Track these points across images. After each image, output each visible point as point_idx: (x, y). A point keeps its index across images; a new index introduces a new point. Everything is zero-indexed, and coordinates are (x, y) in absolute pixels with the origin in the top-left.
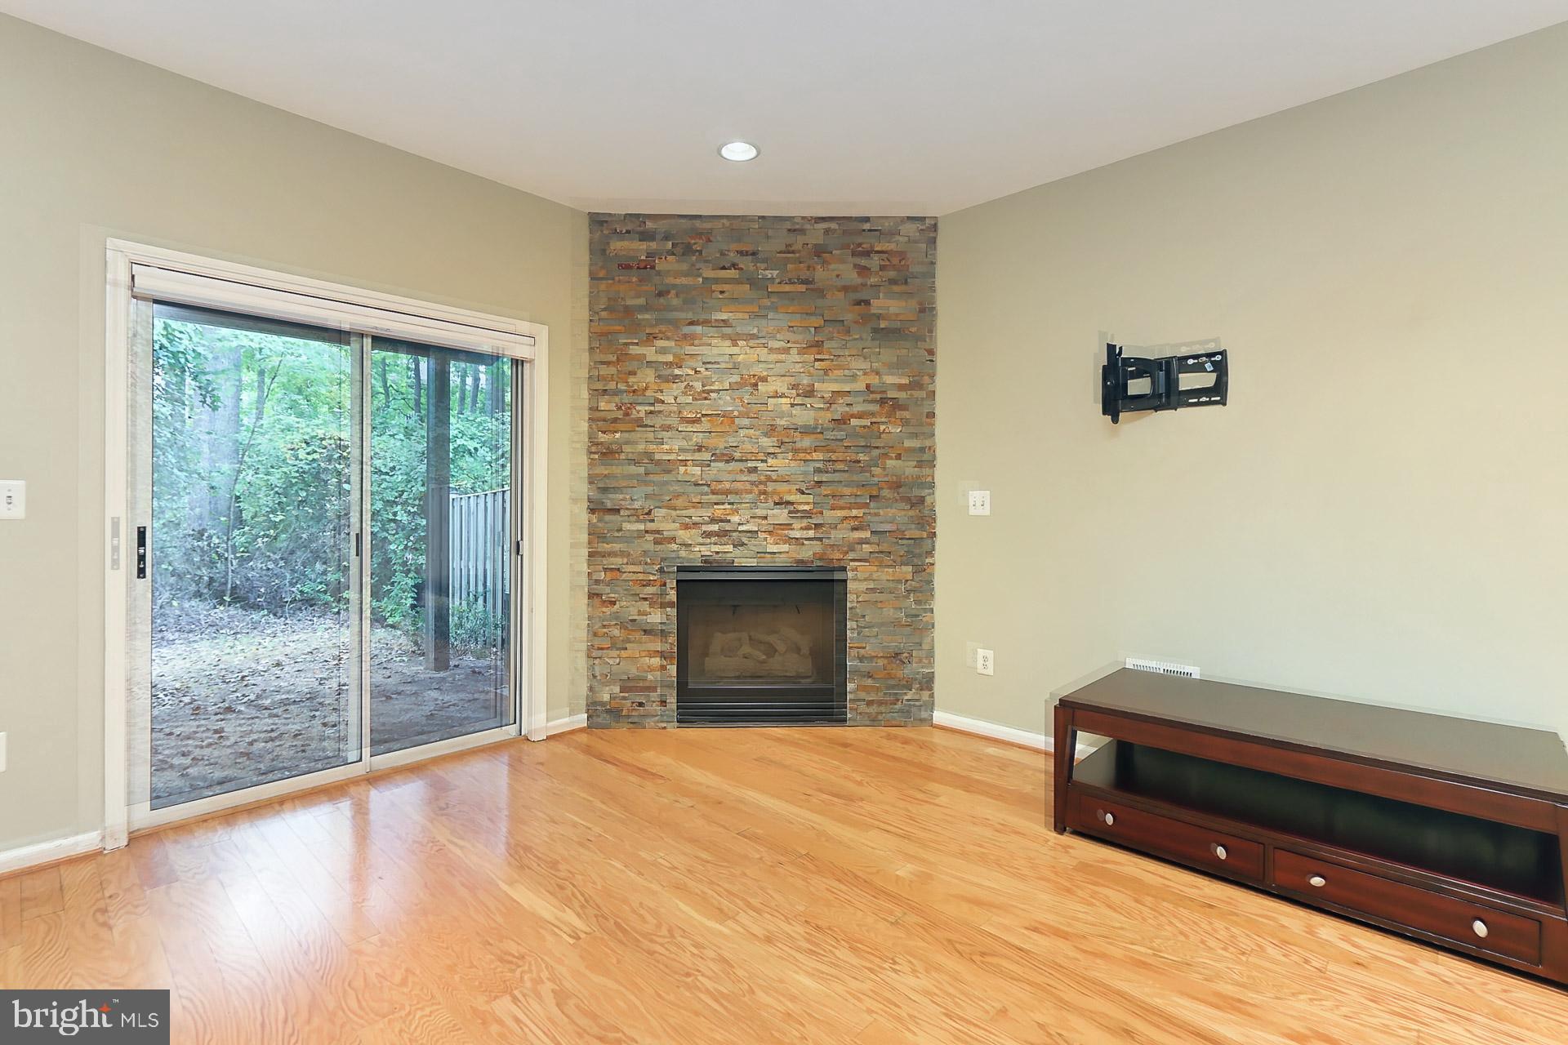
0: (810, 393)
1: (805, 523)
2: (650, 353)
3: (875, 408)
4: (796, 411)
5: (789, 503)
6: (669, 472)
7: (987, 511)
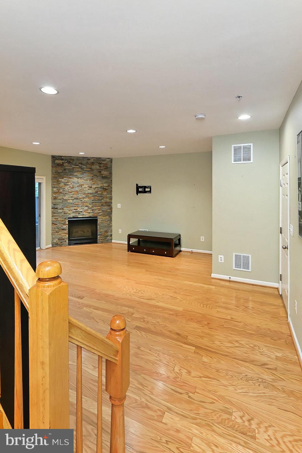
0: (91, 187)
1: (90, 209)
2: (63, 180)
3: (102, 190)
4: (89, 190)
5: (87, 206)
6: (67, 201)
7: (120, 207)
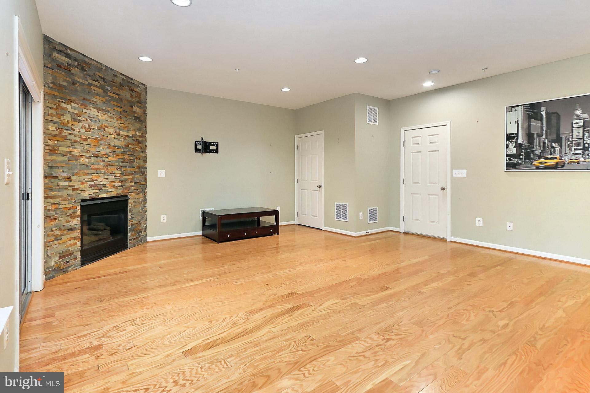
0: (119, 135)
1: (118, 180)
2: (69, 107)
3: (134, 142)
4: (115, 140)
5: (114, 173)
6: (77, 160)
7: (164, 176)
